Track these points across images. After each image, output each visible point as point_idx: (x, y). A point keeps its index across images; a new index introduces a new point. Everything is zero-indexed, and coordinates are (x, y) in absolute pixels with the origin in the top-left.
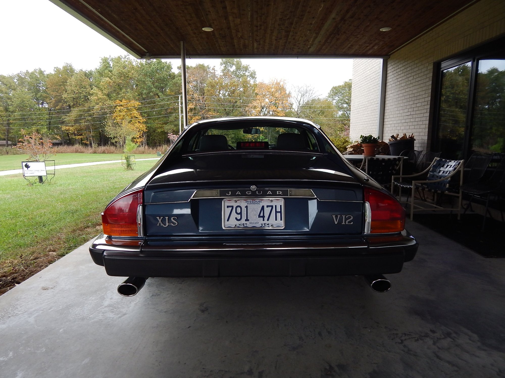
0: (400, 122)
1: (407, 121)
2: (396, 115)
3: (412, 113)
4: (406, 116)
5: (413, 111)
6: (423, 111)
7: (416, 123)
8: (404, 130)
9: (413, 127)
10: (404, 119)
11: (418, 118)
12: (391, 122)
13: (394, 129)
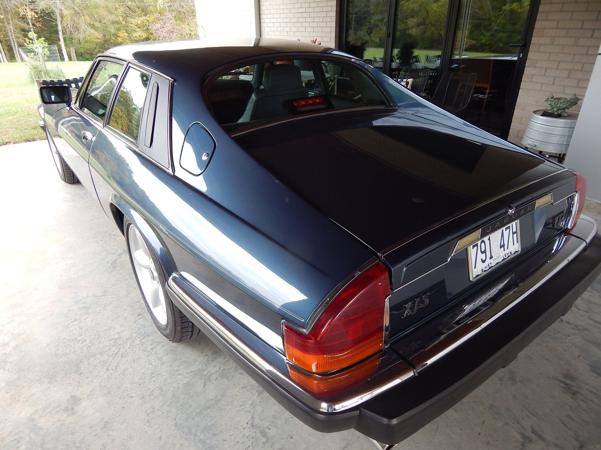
0: (288, 20)
1: (301, 20)
2: (282, 10)
3: (308, 10)
4: (299, 14)
5: (310, 7)
6: (325, 9)
7: (315, 25)
8: (297, 33)
9: (311, 29)
10: (296, 18)
11: (318, 17)
12: (274, 20)
13: (279, 29)
